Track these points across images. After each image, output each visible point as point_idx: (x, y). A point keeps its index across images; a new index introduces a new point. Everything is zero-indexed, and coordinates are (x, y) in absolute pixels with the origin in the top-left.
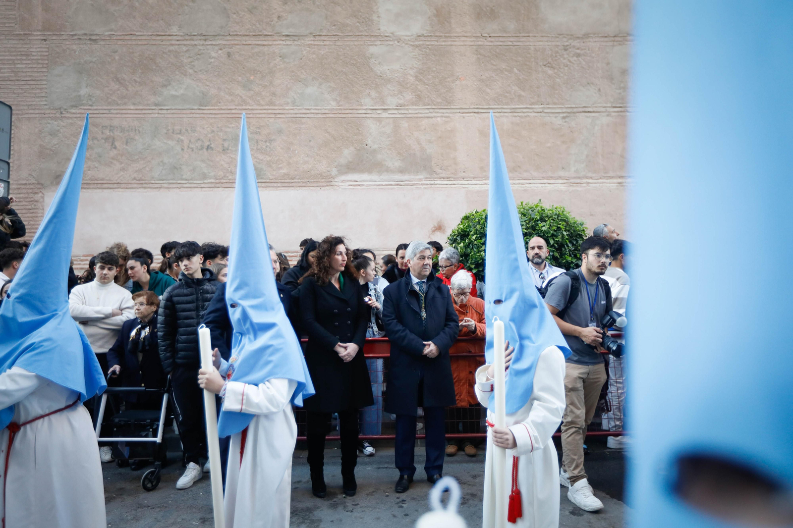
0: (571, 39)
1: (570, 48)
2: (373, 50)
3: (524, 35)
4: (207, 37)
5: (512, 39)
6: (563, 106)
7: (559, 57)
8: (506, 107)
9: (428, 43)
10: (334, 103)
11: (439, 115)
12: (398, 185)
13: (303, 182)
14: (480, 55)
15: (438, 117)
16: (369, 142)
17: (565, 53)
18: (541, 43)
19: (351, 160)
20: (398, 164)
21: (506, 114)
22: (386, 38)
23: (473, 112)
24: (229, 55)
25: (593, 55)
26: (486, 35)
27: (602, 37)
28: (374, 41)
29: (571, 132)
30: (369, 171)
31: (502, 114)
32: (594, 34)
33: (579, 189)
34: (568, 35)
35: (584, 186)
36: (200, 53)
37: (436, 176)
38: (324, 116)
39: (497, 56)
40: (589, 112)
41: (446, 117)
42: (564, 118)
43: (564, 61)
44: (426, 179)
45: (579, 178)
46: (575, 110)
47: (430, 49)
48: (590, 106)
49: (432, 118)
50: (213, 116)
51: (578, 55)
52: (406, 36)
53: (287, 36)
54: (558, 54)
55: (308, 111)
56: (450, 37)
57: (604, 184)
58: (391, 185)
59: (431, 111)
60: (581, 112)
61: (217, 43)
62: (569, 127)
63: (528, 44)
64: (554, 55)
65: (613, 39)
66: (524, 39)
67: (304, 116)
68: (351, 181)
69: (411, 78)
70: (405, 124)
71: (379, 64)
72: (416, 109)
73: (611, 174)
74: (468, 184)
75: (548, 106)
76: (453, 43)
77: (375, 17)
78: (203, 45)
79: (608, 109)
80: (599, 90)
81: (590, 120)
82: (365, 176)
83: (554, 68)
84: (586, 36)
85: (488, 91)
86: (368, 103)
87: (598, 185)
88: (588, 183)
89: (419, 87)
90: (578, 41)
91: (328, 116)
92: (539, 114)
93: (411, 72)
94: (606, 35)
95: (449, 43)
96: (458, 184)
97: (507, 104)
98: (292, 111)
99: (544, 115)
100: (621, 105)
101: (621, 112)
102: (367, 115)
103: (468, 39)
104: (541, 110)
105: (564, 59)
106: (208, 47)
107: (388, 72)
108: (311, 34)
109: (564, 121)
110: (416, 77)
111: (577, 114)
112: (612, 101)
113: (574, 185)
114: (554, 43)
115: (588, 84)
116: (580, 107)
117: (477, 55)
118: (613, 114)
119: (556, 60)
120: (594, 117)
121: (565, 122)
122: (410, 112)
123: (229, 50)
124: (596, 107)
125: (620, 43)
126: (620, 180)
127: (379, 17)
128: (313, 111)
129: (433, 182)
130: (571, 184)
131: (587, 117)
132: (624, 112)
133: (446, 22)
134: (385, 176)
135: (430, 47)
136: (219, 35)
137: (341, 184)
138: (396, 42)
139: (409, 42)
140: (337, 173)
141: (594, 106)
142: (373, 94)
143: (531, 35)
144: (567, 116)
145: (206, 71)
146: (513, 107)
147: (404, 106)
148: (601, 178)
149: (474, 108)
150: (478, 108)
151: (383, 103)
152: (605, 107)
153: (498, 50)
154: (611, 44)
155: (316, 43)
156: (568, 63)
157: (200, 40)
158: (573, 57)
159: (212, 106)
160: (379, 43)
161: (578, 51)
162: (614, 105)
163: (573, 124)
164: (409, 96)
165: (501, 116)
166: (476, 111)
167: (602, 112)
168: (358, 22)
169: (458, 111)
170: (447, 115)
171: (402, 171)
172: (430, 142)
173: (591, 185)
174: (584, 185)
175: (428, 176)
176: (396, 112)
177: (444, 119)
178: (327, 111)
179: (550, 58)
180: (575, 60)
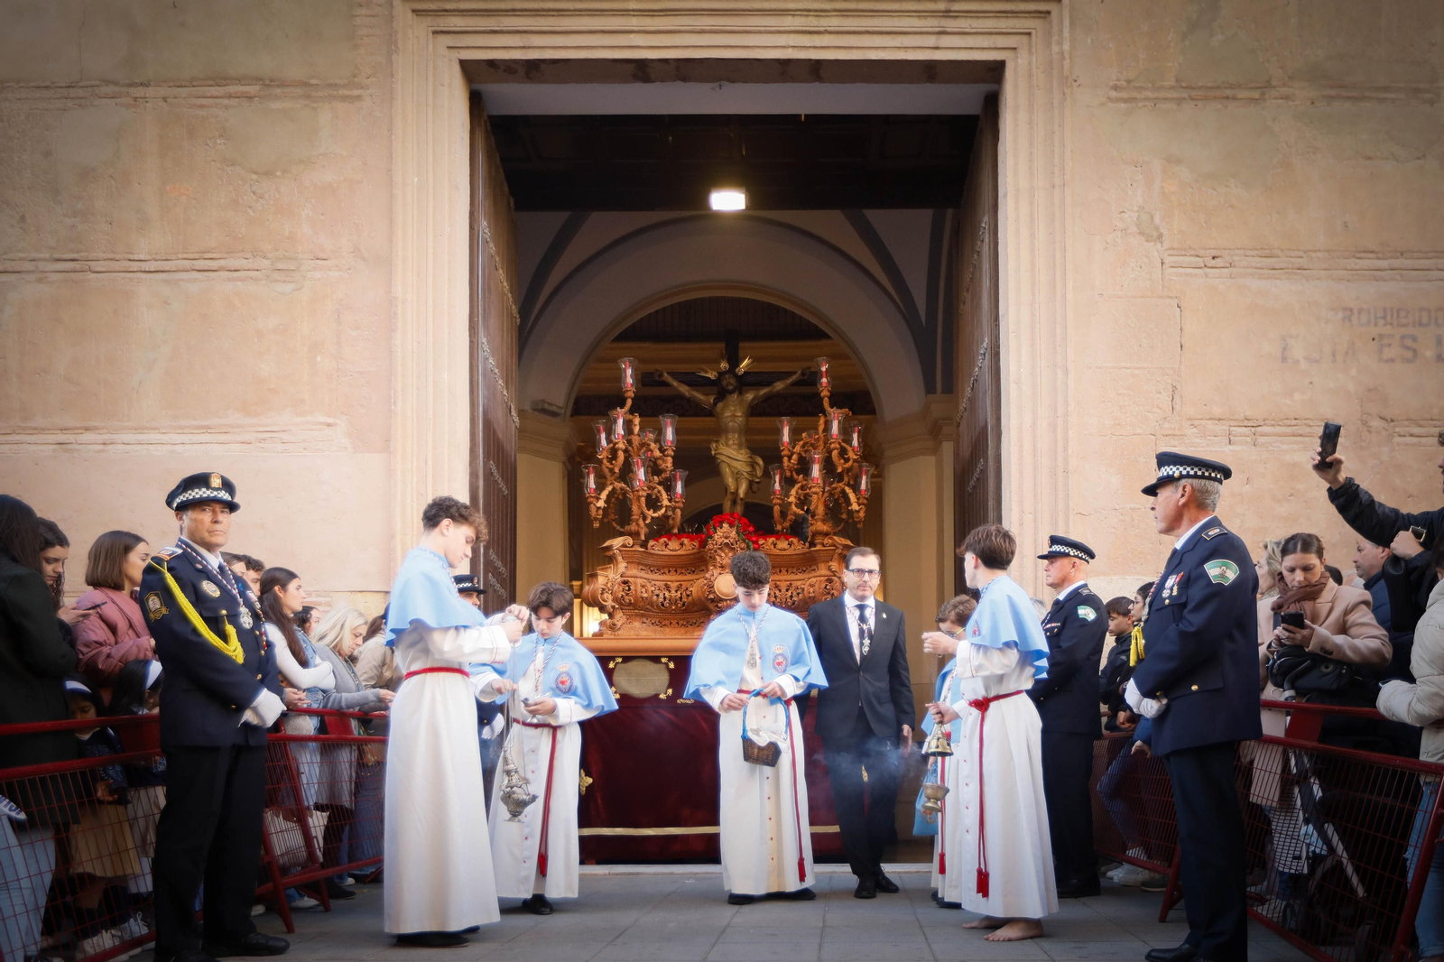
65: (64, 92)
73: (39, 422)
79: (41, 265)
80: (23, 218)
94: (48, 83)
100: (75, 256)
118: (54, 277)
125: (82, 101)
126: (61, 437)
141: (7, 257)
154: (60, 104)
162: (57, 256)
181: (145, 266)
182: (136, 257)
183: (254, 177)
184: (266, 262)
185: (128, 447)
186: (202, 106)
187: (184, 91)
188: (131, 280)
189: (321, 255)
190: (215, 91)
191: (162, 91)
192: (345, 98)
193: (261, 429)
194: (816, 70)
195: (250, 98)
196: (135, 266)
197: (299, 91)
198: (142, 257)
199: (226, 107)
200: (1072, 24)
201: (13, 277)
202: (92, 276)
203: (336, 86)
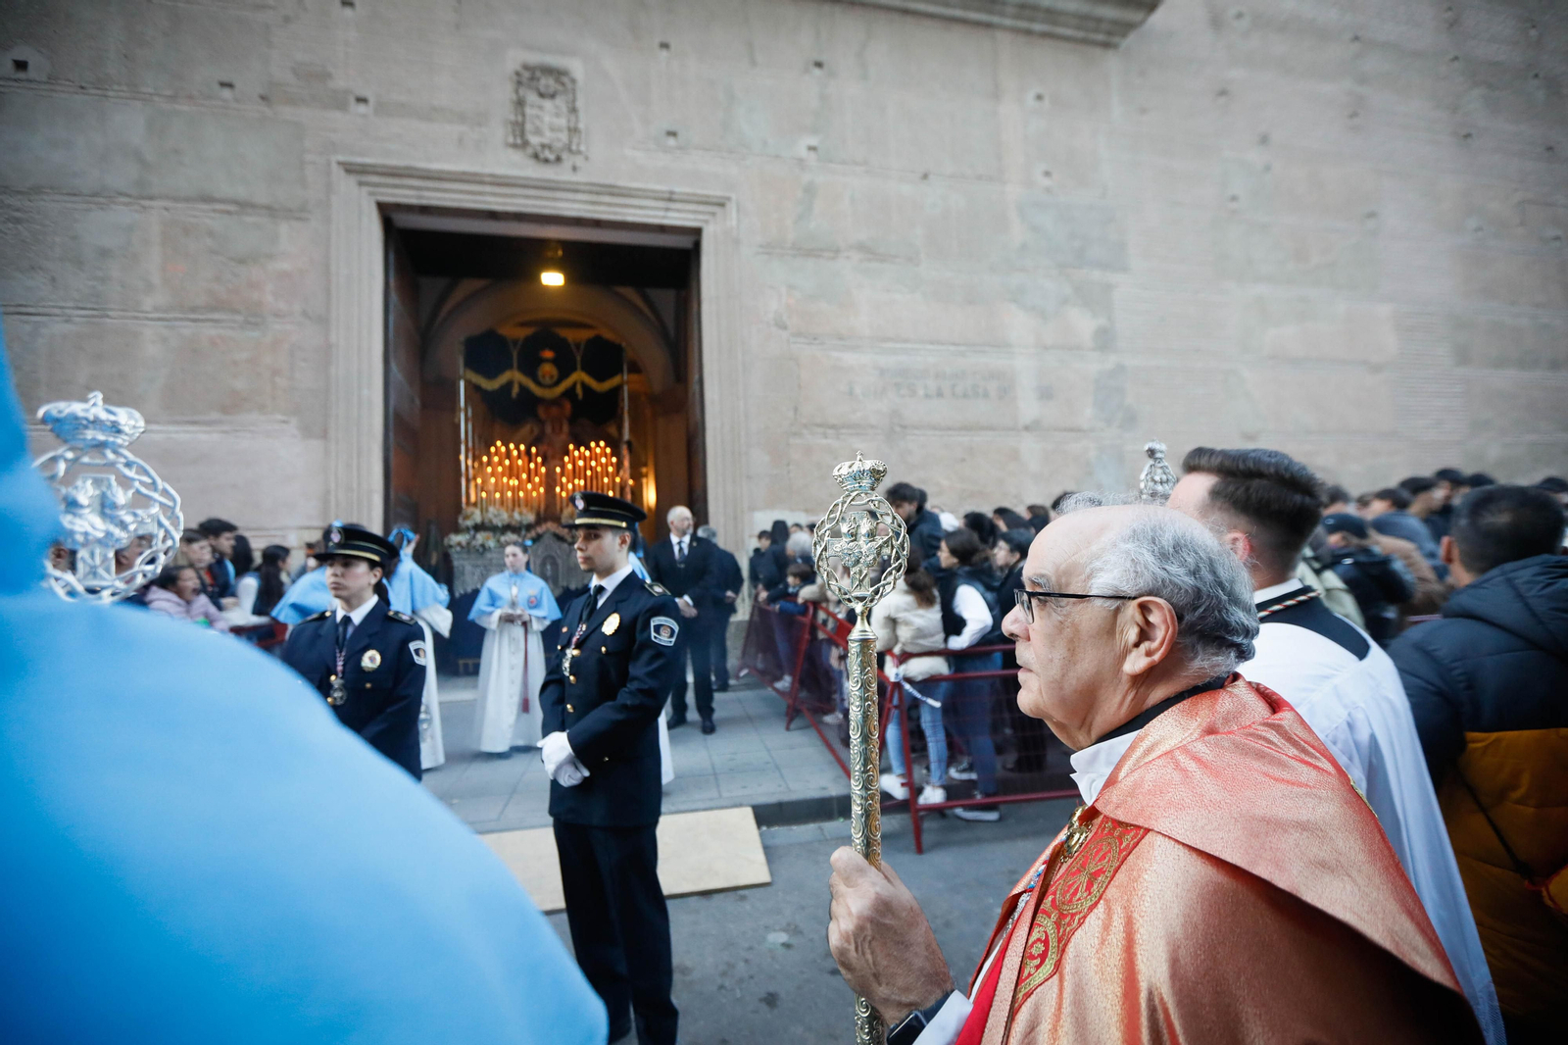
27: (68, 194)
32: (52, 189)
40: (28, 314)
51: (18, 221)
60: (11, 314)
65: (89, 199)
79: (68, 311)
80: (53, 280)
84: (37, 190)
90: (20, 197)
94: (73, 192)
100: (96, 306)
112: (78, 298)
115: (33, 268)
116: (10, 306)
118: (78, 319)
120: (37, 322)
124: (44, 307)
125: (102, 206)
131: (26, 322)
132: (102, 317)
141: (41, 304)
152: (62, 307)
154: (85, 206)
161: (18, 214)
162: (80, 305)
167: (57, 315)
180: (9, 229)
181: (150, 316)
182: (142, 309)
183: (233, 263)
184: (239, 318)
186: (195, 217)
187: (179, 205)
188: (139, 324)
189: (280, 315)
190: (203, 206)
191: (164, 204)
192: (298, 218)
193: (235, 423)
194: (597, 224)
195: (228, 213)
196: (142, 315)
197: (265, 211)
198: (148, 309)
199: (212, 218)
200: (738, 210)
201: (44, 319)
202: (108, 320)
203: (291, 211)
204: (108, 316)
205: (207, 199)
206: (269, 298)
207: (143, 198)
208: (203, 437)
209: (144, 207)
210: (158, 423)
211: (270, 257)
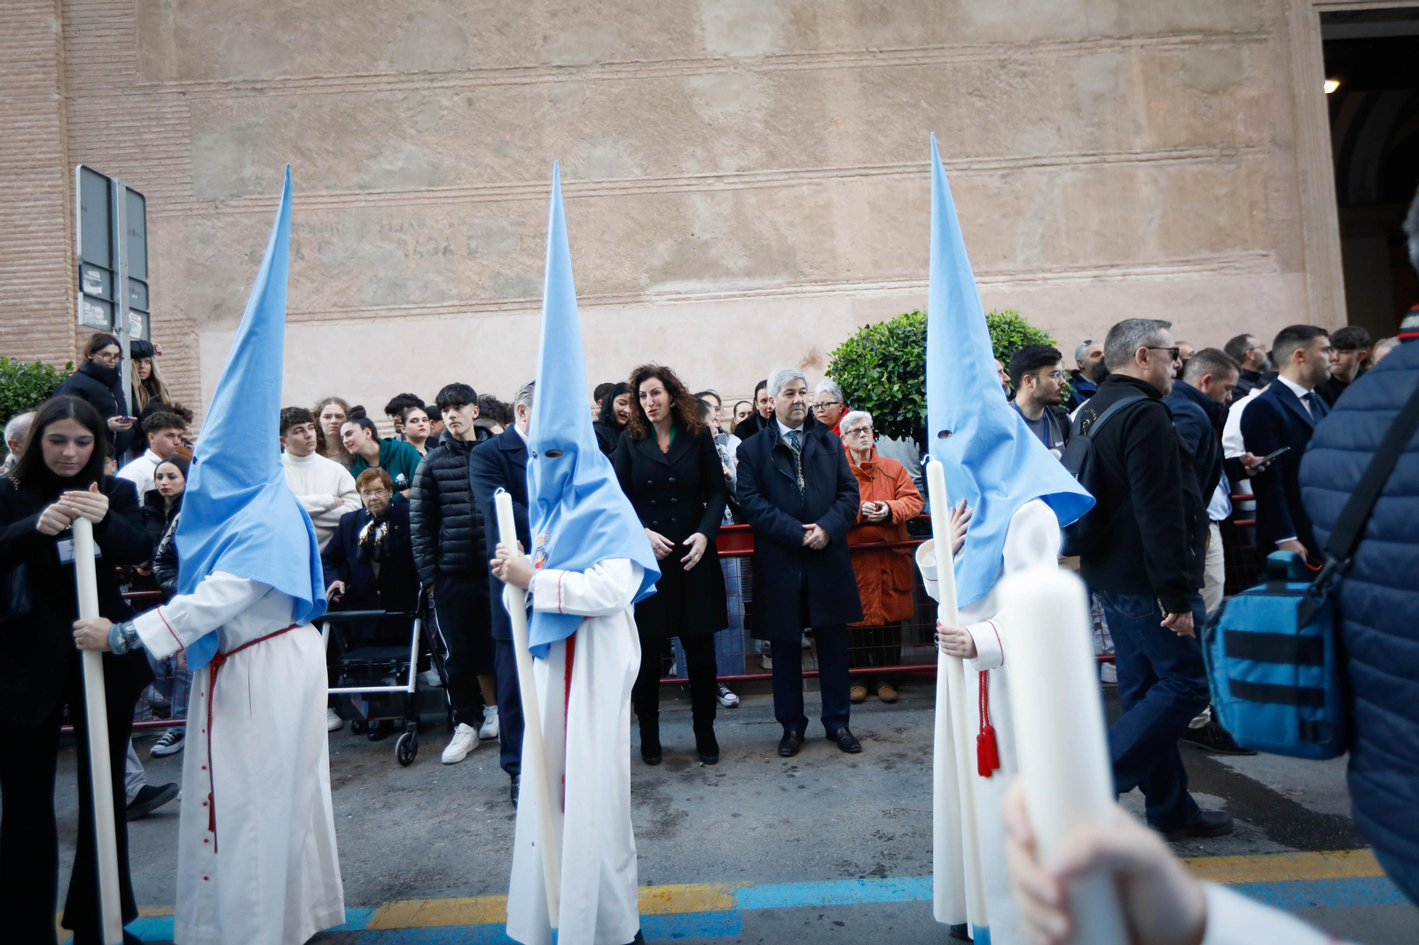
0: (1010, 49)
1: (1010, 63)
2: (695, 82)
3: (934, 46)
4: (434, 75)
5: (916, 54)
6: (1001, 158)
7: (992, 79)
8: (911, 163)
9: (782, 67)
10: (638, 171)
11: (804, 181)
12: (745, 295)
13: (596, 299)
14: (867, 81)
15: (803, 184)
16: (697, 229)
17: (1002, 72)
18: (963, 58)
19: (668, 259)
20: (743, 262)
21: (912, 175)
22: (716, 63)
23: (858, 175)
24: (470, 102)
25: (1047, 73)
26: (875, 49)
27: (1061, 43)
28: (697, 68)
29: (1016, 198)
30: (699, 275)
31: (905, 176)
32: (1048, 39)
33: (1031, 289)
34: (1004, 42)
35: (1039, 285)
36: (424, 102)
37: (803, 279)
38: (624, 192)
39: (892, 83)
40: (1043, 165)
41: (816, 184)
42: (1004, 176)
43: (1001, 85)
44: (789, 284)
45: (1031, 271)
46: (1021, 163)
47: (786, 78)
48: (1044, 155)
49: (793, 186)
50: (450, 201)
51: (1024, 75)
52: (748, 57)
53: (560, 67)
54: (990, 75)
55: (599, 186)
56: (817, 55)
57: (1070, 280)
58: (734, 296)
59: (792, 175)
60: (1030, 166)
61: (451, 85)
62: (1013, 191)
63: (942, 60)
64: (985, 76)
65: (1078, 45)
66: (936, 53)
67: (592, 193)
68: (671, 293)
69: (758, 125)
70: (751, 199)
71: (707, 104)
72: (768, 175)
73: (1082, 263)
74: (855, 290)
75: (977, 159)
76: (822, 65)
77: (697, 31)
78: (429, 88)
79: (1074, 159)
80: (1059, 129)
81: (1045, 178)
82: (692, 284)
83: (985, 98)
84: (1036, 42)
85: (881, 139)
86: (691, 167)
87: (1062, 281)
88: (1046, 279)
89: (771, 139)
90: (1023, 51)
91: (630, 191)
92: (964, 173)
93: (758, 115)
94: (1067, 40)
95: (816, 66)
96: (839, 290)
97: (912, 159)
98: (573, 187)
99: (971, 173)
100: (1095, 152)
101: (1095, 162)
102: (692, 188)
103: (847, 58)
104: (966, 166)
105: (1001, 81)
106: (437, 91)
107: (721, 117)
108: (596, 62)
109: (1003, 181)
110: (766, 122)
111: (1025, 170)
112: (1080, 145)
113: (1024, 283)
114: (983, 58)
115: (1041, 119)
116: (1028, 158)
117: (861, 82)
118: (1083, 167)
119: (988, 85)
120: (1051, 172)
121: (1006, 183)
122: (759, 178)
123: (470, 95)
124: (1055, 157)
125: (1090, 50)
126: (1096, 273)
127: (702, 29)
128: (606, 185)
129: (799, 289)
130: (1019, 282)
131: (1041, 173)
132: (1100, 162)
133: (809, 32)
134: (724, 283)
135: (785, 73)
136: (452, 71)
137: (654, 298)
138: (732, 68)
139: (753, 68)
140: (648, 281)
141: (1051, 155)
142: (700, 153)
143: (945, 45)
144: (1008, 175)
145: (436, 130)
146: (922, 163)
147: (749, 169)
148: (1065, 271)
149: (860, 168)
150: (865, 168)
151: (716, 167)
152: (1068, 156)
153: (894, 73)
154: (1077, 53)
155: (605, 76)
156: (1008, 88)
157: (424, 80)
158: (1015, 77)
159: (448, 185)
160: (705, 70)
161: (1023, 68)
162: (1083, 153)
163: (1018, 185)
164: (756, 154)
165: (904, 179)
166: (863, 172)
167: (1065, 164)
168: (671, 39)
169: (835, 174)
170: (818, 180)
171: (749, 273)
172: (792, 225)
173: (1049, 282)
174: (1040, 282)
175: (792, 280)
176: (736, 180)
177: (813, 187)
178: (628, 185)
179: (979, 82)
180: (1018, 83)
181: (1139, 157)
182: (1133, 151)
183: (1205, 95)
184: (1215, 151)
185: (1138, 277)
186: (1167, 51)
187: (1155, 41)
188: (1132, 166)
189: (1251, 144)
190: (1173, 39)
191: (1140, 41)
192: (1257, 41)
193: (1222, 260)
195: (1196, 43)
196: (1134, 157)
197: (1227, 37)
198: (1138, 151)
199: (1182, 50)
202: (1107, 165)
203: (1249, 33)
204: (1105, 161)
205: (1176, 32)
206: (1241, 128)
207: (1122, 38)
208: (1195, 276)
209: (1123, 47)
210: (1156, 264)
211: (1238, 84)
